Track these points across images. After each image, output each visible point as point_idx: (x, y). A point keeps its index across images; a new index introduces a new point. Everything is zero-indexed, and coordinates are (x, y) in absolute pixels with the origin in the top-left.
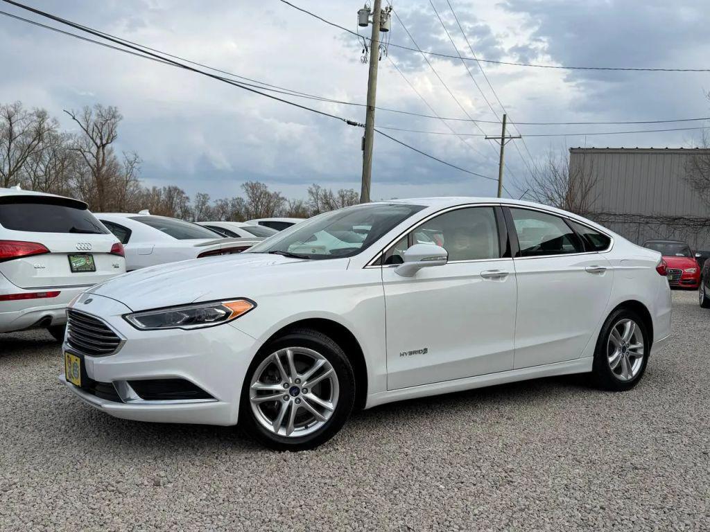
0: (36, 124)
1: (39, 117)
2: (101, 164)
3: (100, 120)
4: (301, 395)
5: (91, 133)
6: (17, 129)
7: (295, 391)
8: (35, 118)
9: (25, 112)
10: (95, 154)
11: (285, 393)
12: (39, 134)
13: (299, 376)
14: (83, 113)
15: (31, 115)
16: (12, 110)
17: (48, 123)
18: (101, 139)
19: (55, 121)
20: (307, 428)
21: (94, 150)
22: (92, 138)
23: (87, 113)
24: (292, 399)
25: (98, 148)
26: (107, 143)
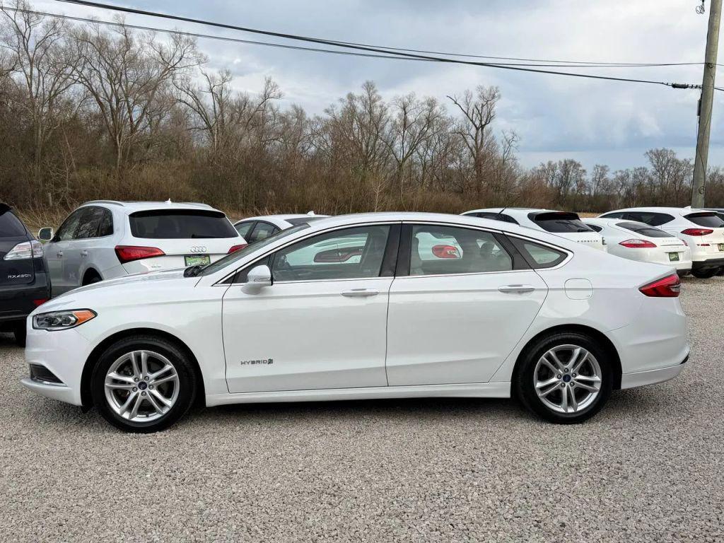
0: (426, 112)
1: (429, 105)
2: (479, 145)
3: (481, 102)
4: (147, 390)
5: (471, 117)
6: (411, 118)
7: (143, 385)
8: (426, 106)
9: (418, 102)
10: (474, 136)
11: (134, 386)
12: (429, 121)
13: (148, 374)
14: (464, 96)
15: (423, 104)
16: (407, 100)
17: (437, 109)
18: (481, 121)
19: (443, 108)
20: (147, 416)
21: (473, 131)
22: (472, 121)
23: (468, 96)
24: (140, 391)
25: (477, 129)
26: (485, 124)
